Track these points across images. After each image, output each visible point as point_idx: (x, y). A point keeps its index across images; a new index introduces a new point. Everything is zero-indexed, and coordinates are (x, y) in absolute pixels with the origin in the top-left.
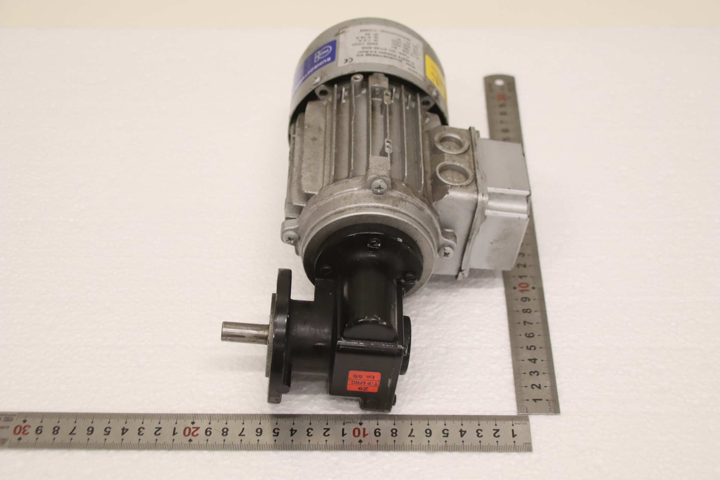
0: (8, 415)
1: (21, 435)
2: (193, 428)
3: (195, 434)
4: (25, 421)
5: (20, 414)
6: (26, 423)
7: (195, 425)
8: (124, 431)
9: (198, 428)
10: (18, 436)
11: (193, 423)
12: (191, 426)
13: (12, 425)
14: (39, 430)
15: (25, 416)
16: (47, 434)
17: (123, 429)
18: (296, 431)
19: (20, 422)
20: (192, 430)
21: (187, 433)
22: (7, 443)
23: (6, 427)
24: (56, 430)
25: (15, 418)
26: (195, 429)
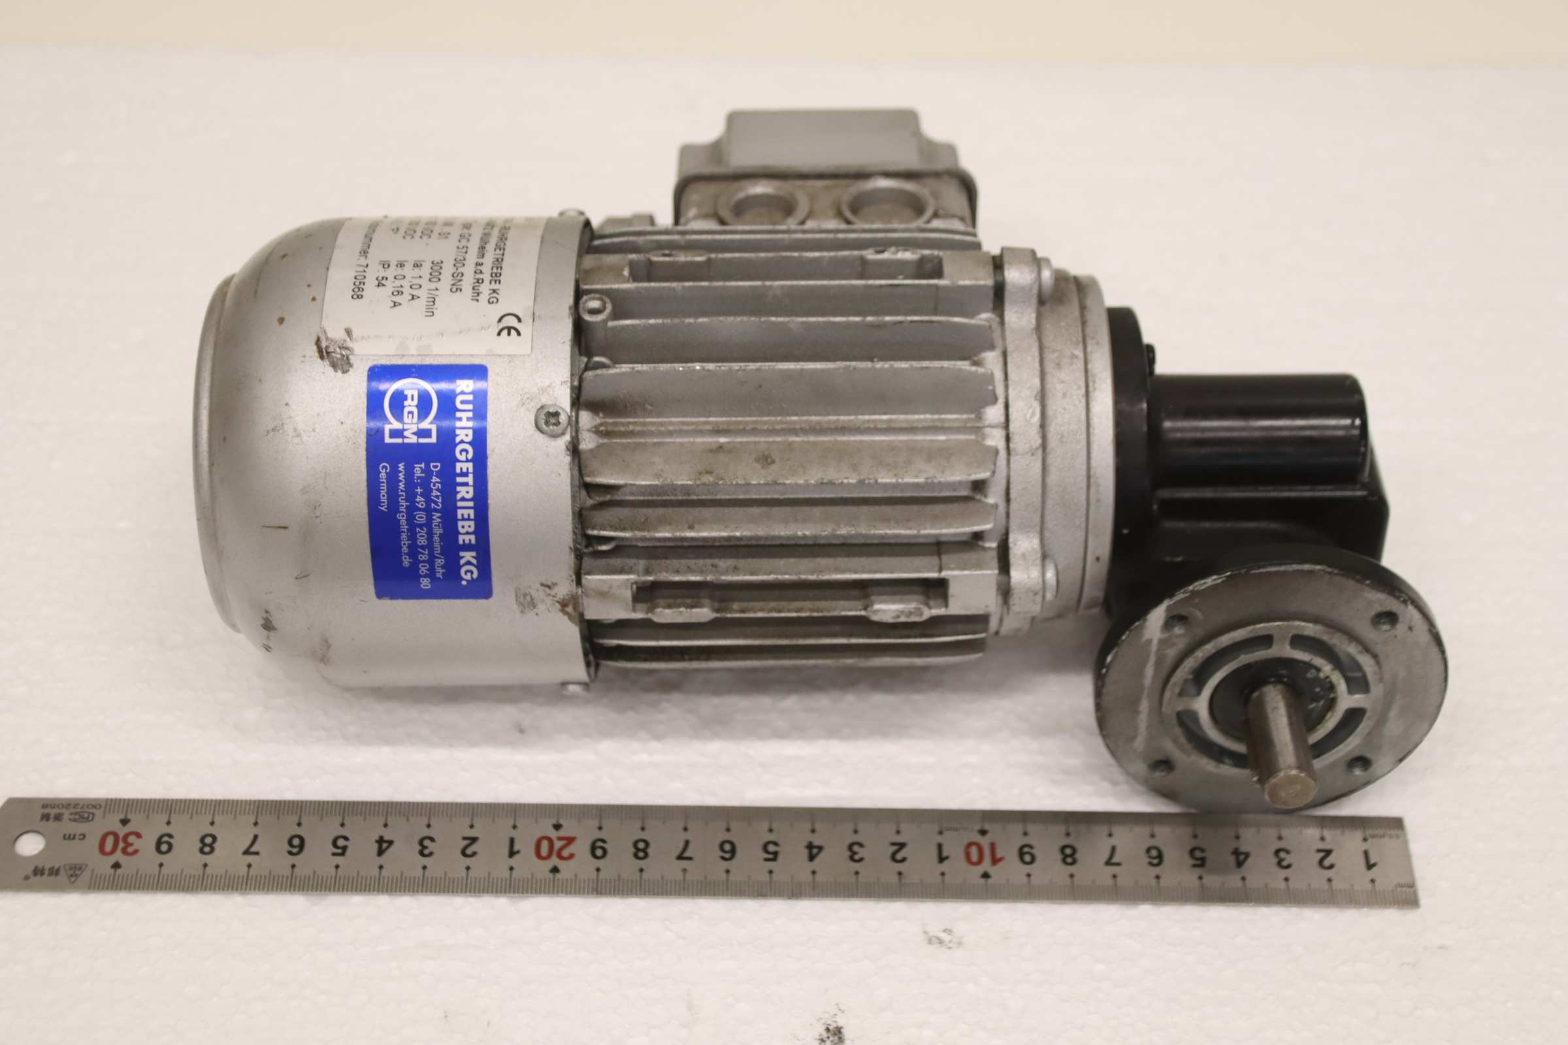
0: (81, 805)
1: (118, 856)
2: (560, 839)
3: (565, 853)
4: (125, 822)
5: (110, 805)
6: (128, 825)
7: (562, 833)
8: (383, 846)
9: (570, 840)
10: (112, 859)
11: (557, 827)
12: (553, 834)
13: (94, 830)
14: (164, 844)
15: (126, 809)
16: (186, 854)
17: (381, 841)
18: (820, 848)
19: (112, 823)
20: (558, 844)
21: (544, 851)
22: (86, 875)
23: (77, 837)
24: (207, 845)
25: (98, 813)
26: (562, 843)
